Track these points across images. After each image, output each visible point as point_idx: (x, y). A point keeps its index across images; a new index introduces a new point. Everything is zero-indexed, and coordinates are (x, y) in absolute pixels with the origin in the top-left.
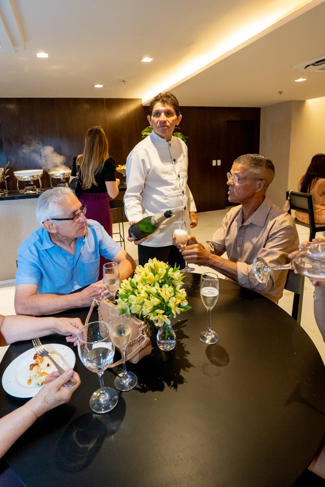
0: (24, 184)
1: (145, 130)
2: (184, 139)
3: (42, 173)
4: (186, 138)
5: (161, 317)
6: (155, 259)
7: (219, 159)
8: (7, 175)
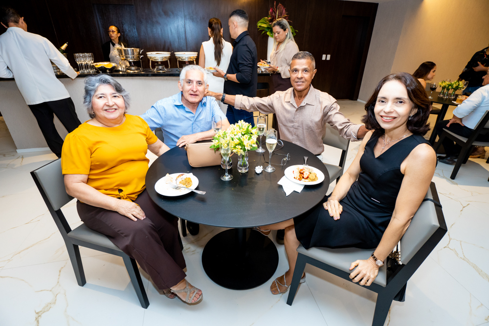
0: (155, 63)
1: (260, 21)
2: (294, 32)
3: (169, 55)
4: (295, 32)
5: (239, 150)
6: (242, 121)
7: (329, 54)
8: (141, 55)
